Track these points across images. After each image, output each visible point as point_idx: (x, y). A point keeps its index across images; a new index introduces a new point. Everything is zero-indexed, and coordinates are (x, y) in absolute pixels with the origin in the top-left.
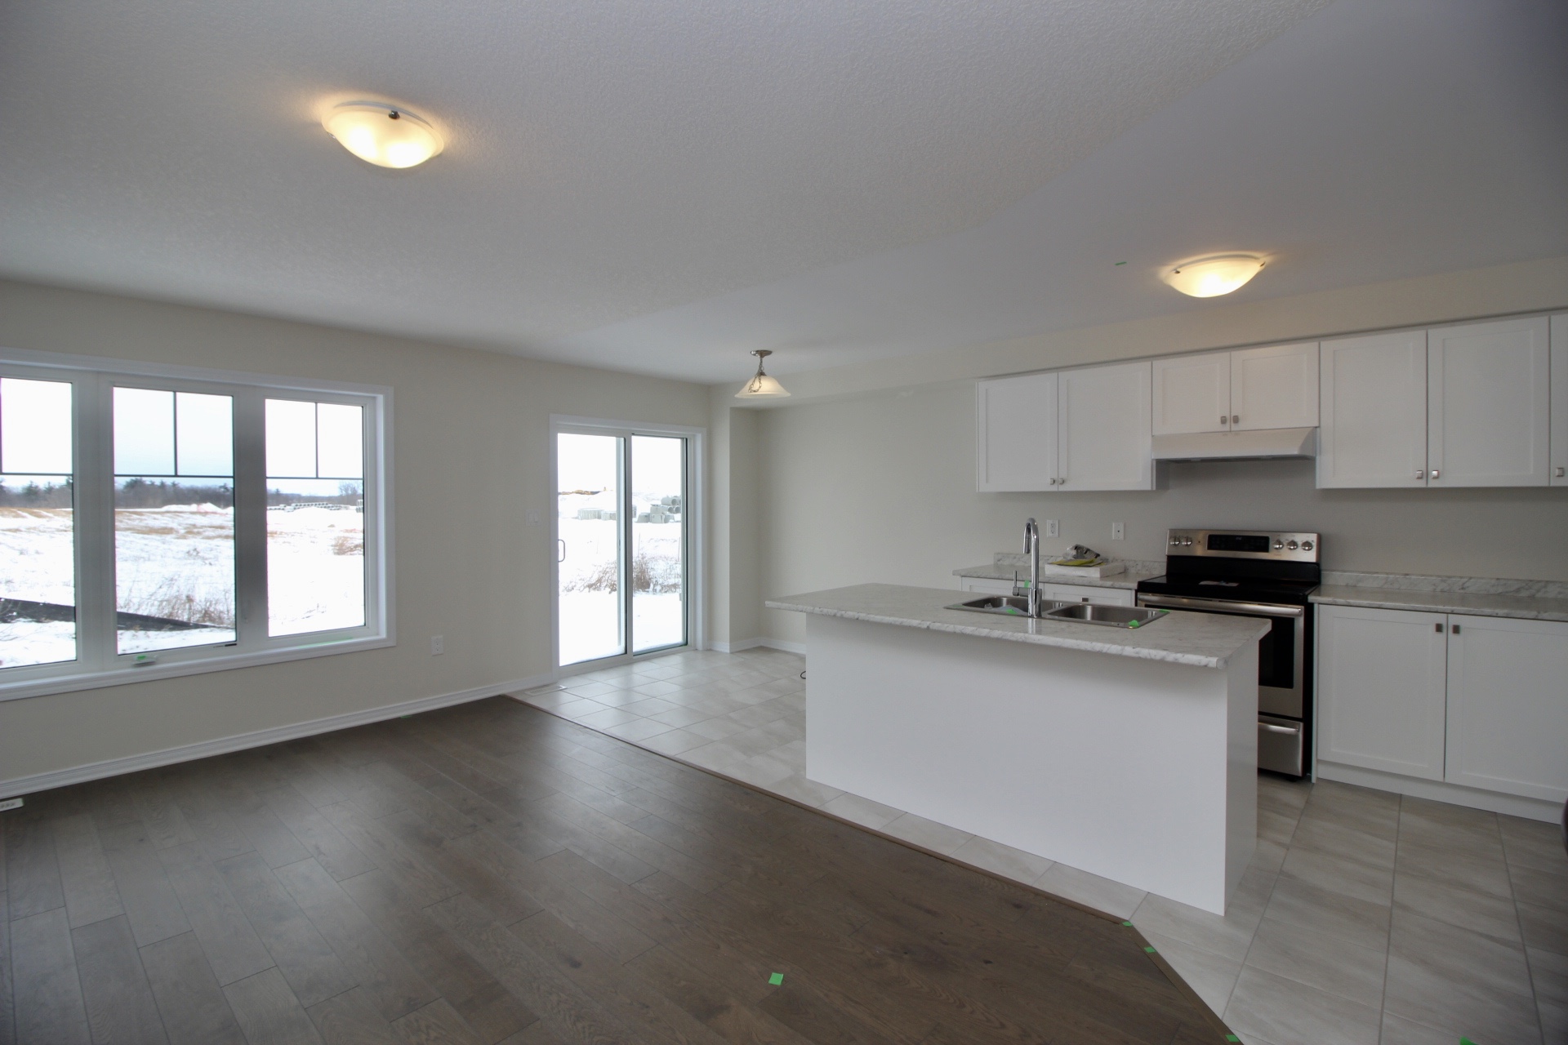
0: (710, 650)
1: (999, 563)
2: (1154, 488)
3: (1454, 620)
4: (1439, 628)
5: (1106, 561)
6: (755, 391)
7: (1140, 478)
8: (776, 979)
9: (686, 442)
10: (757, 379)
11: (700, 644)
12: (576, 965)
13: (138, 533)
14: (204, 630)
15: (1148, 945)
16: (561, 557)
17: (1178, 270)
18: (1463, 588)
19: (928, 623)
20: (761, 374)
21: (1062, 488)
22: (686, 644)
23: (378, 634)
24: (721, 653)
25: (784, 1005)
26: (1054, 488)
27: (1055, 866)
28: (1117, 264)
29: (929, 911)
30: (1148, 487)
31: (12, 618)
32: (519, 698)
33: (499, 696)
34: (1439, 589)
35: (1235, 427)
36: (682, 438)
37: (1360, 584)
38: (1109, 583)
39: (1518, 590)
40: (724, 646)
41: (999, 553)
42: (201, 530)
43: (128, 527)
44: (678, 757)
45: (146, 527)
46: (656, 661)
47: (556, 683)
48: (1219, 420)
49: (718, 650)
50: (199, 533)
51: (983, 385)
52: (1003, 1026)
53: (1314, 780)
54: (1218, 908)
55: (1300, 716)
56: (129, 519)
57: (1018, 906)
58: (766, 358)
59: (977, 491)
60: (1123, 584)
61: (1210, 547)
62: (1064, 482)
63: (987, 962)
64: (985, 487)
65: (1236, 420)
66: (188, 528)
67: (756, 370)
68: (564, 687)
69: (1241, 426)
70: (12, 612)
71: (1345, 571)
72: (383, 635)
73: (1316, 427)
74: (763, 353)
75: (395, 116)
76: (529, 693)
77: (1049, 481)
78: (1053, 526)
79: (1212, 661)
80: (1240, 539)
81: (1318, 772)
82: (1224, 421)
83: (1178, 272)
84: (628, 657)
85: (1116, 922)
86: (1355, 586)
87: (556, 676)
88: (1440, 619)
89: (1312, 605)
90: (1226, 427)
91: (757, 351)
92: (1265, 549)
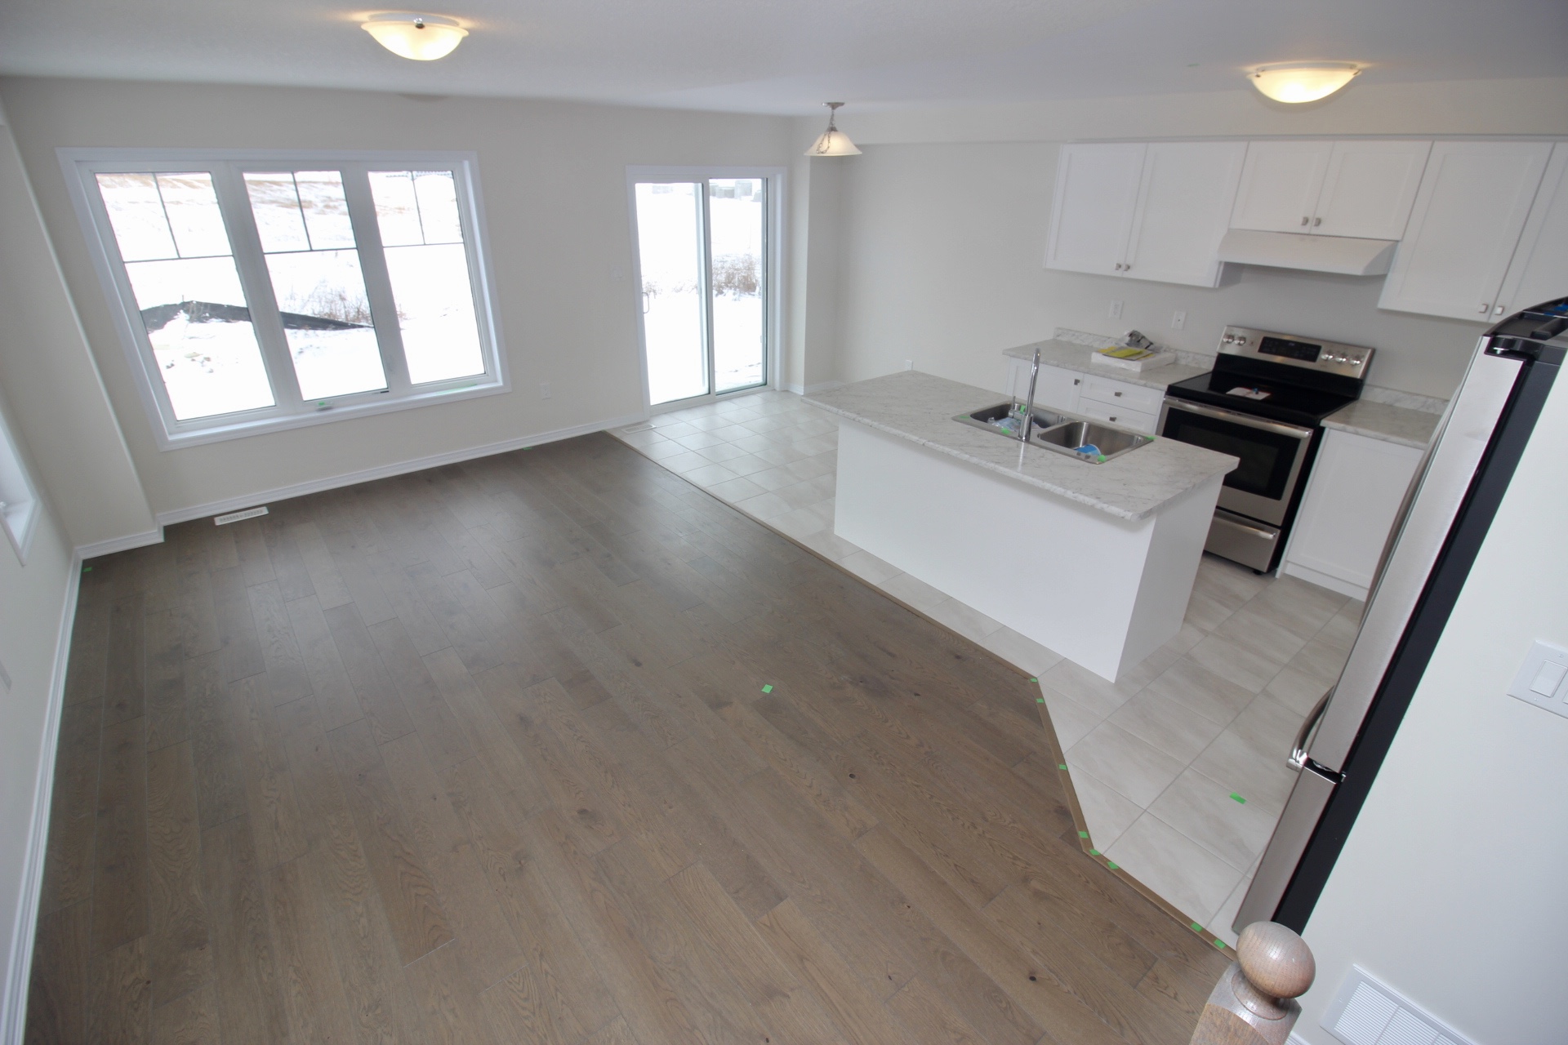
0: (787, 391)
1: (1060, 338)
2: (1217, 286)
5: (1156, 351)
6: (822, 153)
7: (1205, 274)
8: (767, 689)
9: (766, 182)
10: (827, 137)
11: (777, 386)
12: (638, 664)
13: (282, 206)
14: (360, 329)
15: (1041, 696)
16: (645, 310)
17: (1260, 74)
19: (924, 441)
20: (832, 129)
21: (1129, 274)
22: (766, 384)
23: (496, 381)
24: (796, 394)
25: (769, 708)
26: (1119, 273)
27: (1003, 629)
28: (1189, 66)
29: (890, 654)
30: (1210, 284)
31: (207, 319)
32: (617, 435)
33: (600, 432)
35: (1315, 230)
36: (763, 179)
37: (1397, 405)
40: (799, 389)
41: (1060, 328)
42: (336, 204)
43: (271, 199)
44: (737, 505)
45: (288, 199)
46: (737, 401)
47: (647, 421)
48: (1301, 220)
49: (795, 391)
50: (335, 207)
51: (1068, 148)
52: (908, 737)
53: (1278, 575)
54: (1111, 675)
55: (1279, 523)
56: (272, 191)
57: (958, 657)
58: (839, 110)
59: (1044, 267)
60: (1155, 385)
61: (1261, 350)
62: (1128, 267)
63: (917, 695)
64: (1051, 264)
65: (1319, 222)
66: (324, 201)
67: (827, 125)
68: (654, 426)
69: (1324, 229)
70: (205, 313)
71: (1387, 389)
72: (500, 383)
73: (1397, 241)
74: (834, 106)
75: (420, 26)
76: (624, 430)
77: (1115, 266)
78: (1117, 307)
79: (1129, 515)
80: (1293, 345)
81: (1286, 567)
82: (1306, 221)
83: (1259, 76)
84: (712, 397)
85: (1026, 677)
86: (1392, 406)
87: (646, 414)
89: (1322, 429)
90: (1307, 229)
91: (829, 104)
92: (1313, 358)
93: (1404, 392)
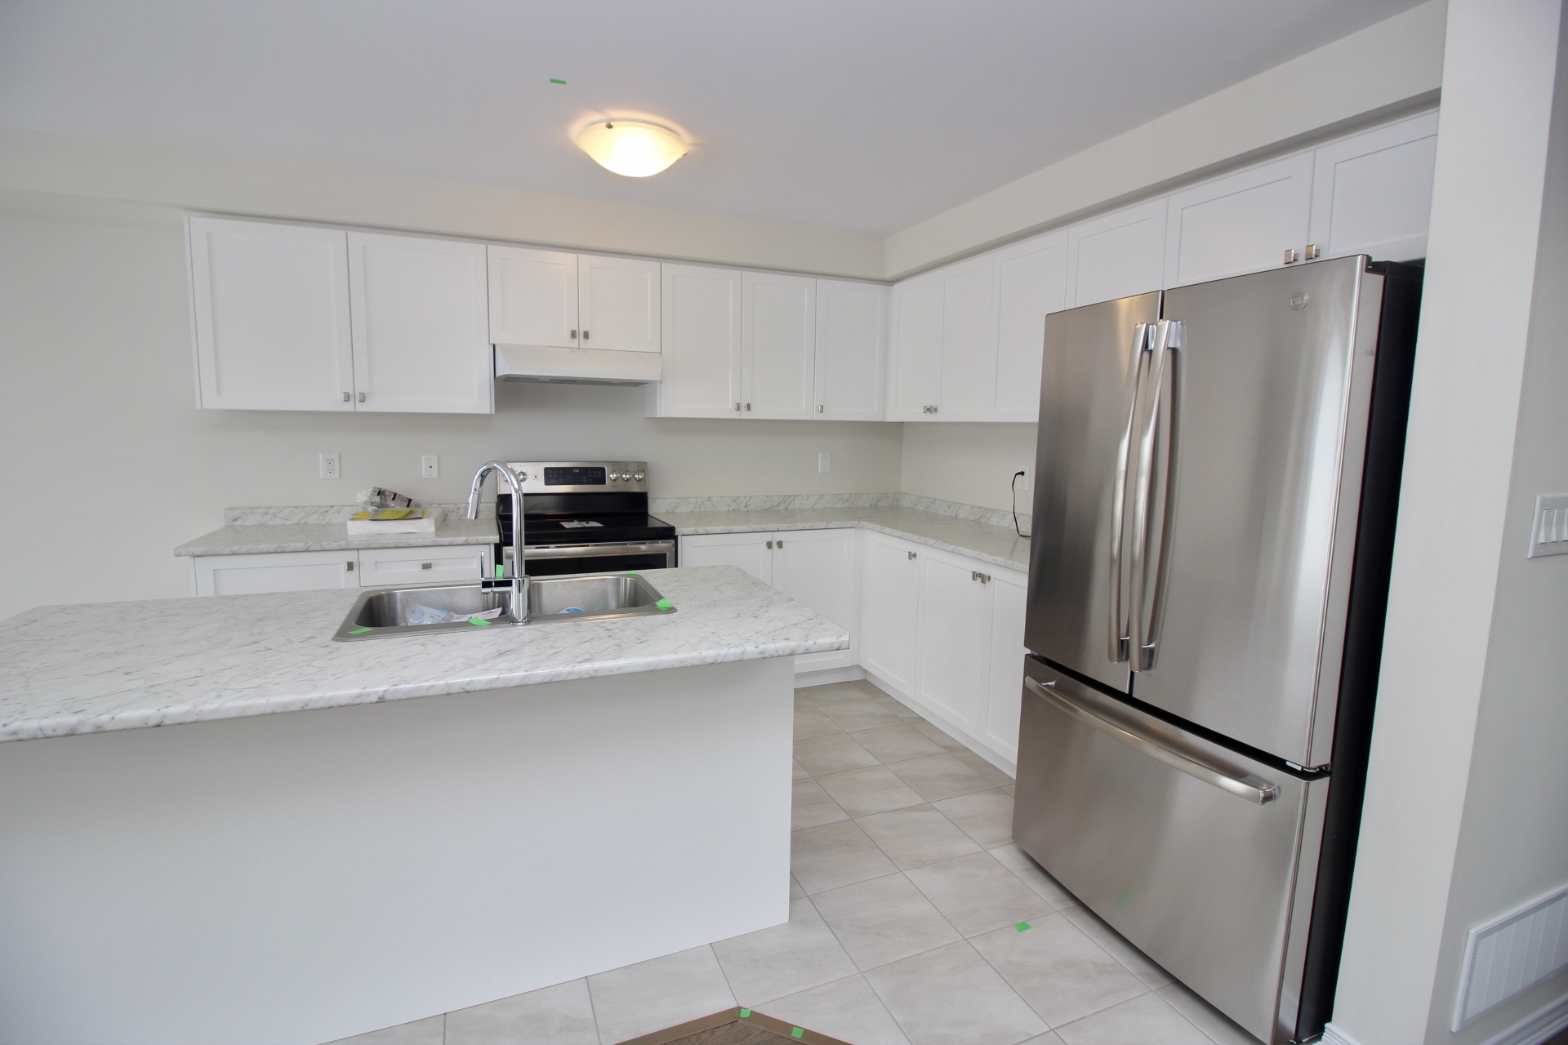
2: (493, 412)
3: (777, 537)
4: (769, 545)
5: (431, 508)
7: (477, 398)
17: (612, 124)
18: (746, 506)
21: (362, 408)
26: (348, 407)
28: (552, 81)
30: (483, 410)
34: (731, 509)
35: (584, 344)
37: (677, 511)
38: (447, 540)
39: (778, 505)
48: (568, 334)
51: (200, 226)
59: (198, 407)
61: (548, 482)
62: (363, 396)
64: (213, 401)
65: (586, 335)
69: (591, 343)
71: (665, 498)
73: (659, 353)
77: (341, 396)
78: (329, 462)
80: (578, 471)
82: (573, 335)
83: (610, 127)
86: (673, 512)
88: (768, 537)
89: (677, 537)
90: (574, 343)
92: (602, 481)
93: (679, 498)
